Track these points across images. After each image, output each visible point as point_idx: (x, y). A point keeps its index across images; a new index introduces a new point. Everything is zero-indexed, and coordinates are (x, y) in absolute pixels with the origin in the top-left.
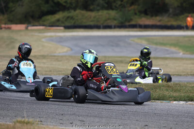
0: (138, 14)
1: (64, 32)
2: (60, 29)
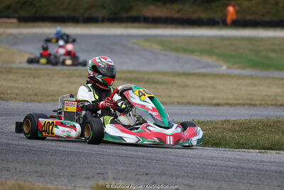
2: (12, 23)
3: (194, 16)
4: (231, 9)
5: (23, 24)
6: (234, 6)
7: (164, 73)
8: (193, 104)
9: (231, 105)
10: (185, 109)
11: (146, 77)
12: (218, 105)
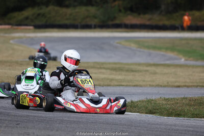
0: (123, 10)
1: (34, 32)
2: (30, 29)
3: (161, 23)
4: (186, 18)
5: (37, 30)
6: (188, 16)
7: (140, 64)
8: (161, 86)
9: (188, 87)
10: (155, 90)
11: (127, 67)
12: (179, 87)
